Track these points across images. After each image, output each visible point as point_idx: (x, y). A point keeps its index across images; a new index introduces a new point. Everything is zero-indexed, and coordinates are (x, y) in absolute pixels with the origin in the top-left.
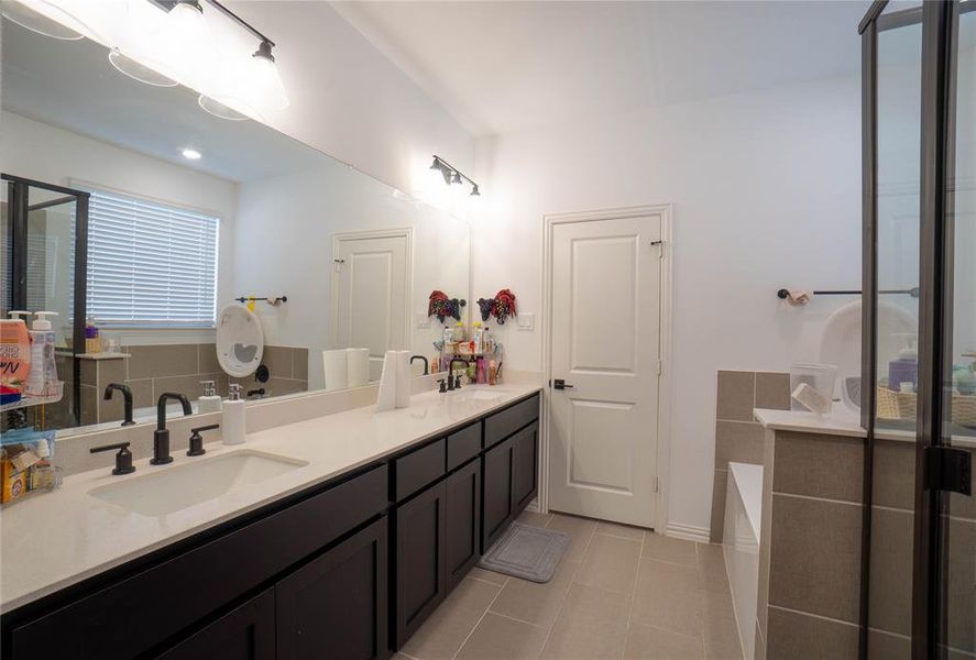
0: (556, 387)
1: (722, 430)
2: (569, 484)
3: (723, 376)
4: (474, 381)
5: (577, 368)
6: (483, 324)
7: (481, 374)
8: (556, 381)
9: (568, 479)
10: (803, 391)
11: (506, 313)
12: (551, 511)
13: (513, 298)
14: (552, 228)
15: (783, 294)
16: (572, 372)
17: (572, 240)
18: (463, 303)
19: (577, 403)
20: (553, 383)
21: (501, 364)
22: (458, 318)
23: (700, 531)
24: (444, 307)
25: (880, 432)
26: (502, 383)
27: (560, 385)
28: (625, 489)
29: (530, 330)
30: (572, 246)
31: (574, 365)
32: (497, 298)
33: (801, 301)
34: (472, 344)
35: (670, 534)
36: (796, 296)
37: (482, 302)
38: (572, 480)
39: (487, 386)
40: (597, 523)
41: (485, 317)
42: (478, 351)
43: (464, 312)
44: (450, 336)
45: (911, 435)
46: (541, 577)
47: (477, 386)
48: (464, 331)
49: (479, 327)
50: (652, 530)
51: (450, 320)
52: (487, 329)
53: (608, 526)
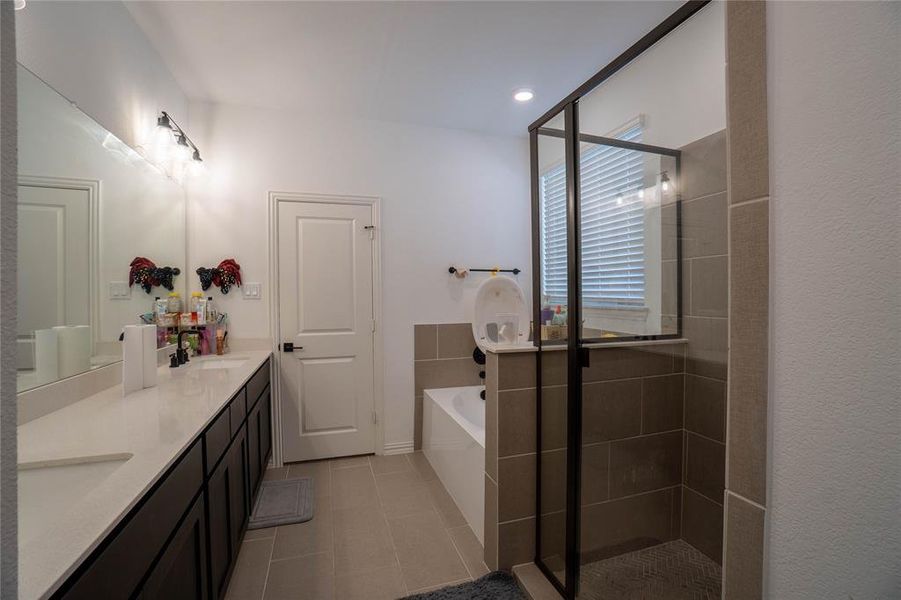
0: (286, 350)
1: (419, 369)
2: (301, 434)
3: (418, 328)
4: (199, 353)
5: (305, 331)
6: (205, 295)
7: (205, 346)
8: (285, 345)
9: (301, 432)
10: (505, 330)
11: (230, 282)
12: (284, 464)
13: (238, 267)
14: (278, 204)
15: (452, 270)
16: (301, 335)
17: (298, 218)
18: (177, 272)
19: (305, 362)
20: (282, 347)
21: (226, 333)
22: (171, 288)
23: (406, 445)
24: (150, 276)
25: (545, 348)
26: (228, 352)
27: (289, 348)
28: (351, 427)
29: (257, 298)
30: (297, 222)
31: (302, 328)
32: (221, 266)
33: (463, 275)
34: (194, 315)
35: (388, 453)
36: (460, 272)
37: (201, 272)
38: (305, 431)
39: (214, 357)
40: (330, 462)
41: (206, 286)
42: (201, 322)
43: (178, 282)
44: (165, 307)
45: (565, 347)
46: (305, 517)
47: (203, 358)
48: (180, 301)
49: (199, 297)
50: (373, 454)
51: (159, 290)
52: (210, 299)
53: (340, 461)
